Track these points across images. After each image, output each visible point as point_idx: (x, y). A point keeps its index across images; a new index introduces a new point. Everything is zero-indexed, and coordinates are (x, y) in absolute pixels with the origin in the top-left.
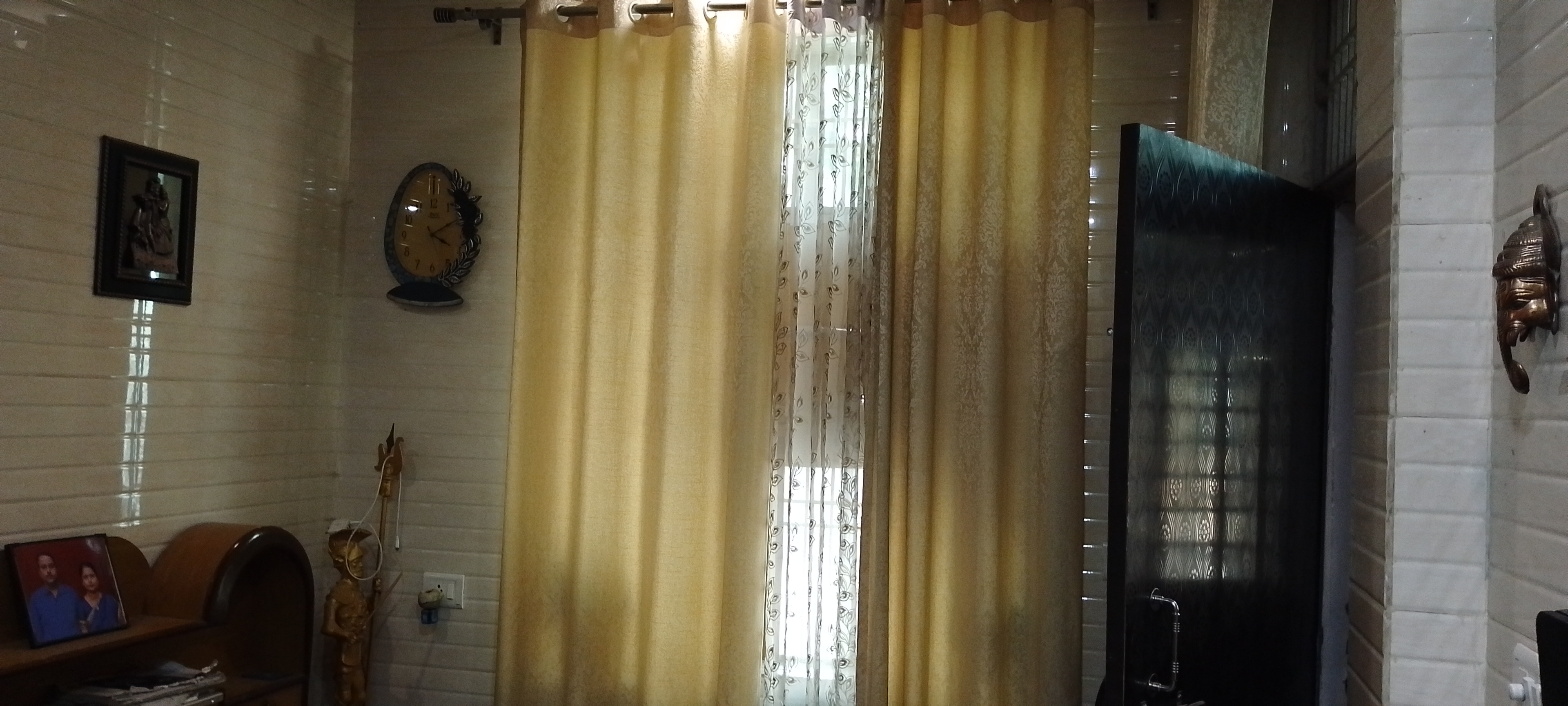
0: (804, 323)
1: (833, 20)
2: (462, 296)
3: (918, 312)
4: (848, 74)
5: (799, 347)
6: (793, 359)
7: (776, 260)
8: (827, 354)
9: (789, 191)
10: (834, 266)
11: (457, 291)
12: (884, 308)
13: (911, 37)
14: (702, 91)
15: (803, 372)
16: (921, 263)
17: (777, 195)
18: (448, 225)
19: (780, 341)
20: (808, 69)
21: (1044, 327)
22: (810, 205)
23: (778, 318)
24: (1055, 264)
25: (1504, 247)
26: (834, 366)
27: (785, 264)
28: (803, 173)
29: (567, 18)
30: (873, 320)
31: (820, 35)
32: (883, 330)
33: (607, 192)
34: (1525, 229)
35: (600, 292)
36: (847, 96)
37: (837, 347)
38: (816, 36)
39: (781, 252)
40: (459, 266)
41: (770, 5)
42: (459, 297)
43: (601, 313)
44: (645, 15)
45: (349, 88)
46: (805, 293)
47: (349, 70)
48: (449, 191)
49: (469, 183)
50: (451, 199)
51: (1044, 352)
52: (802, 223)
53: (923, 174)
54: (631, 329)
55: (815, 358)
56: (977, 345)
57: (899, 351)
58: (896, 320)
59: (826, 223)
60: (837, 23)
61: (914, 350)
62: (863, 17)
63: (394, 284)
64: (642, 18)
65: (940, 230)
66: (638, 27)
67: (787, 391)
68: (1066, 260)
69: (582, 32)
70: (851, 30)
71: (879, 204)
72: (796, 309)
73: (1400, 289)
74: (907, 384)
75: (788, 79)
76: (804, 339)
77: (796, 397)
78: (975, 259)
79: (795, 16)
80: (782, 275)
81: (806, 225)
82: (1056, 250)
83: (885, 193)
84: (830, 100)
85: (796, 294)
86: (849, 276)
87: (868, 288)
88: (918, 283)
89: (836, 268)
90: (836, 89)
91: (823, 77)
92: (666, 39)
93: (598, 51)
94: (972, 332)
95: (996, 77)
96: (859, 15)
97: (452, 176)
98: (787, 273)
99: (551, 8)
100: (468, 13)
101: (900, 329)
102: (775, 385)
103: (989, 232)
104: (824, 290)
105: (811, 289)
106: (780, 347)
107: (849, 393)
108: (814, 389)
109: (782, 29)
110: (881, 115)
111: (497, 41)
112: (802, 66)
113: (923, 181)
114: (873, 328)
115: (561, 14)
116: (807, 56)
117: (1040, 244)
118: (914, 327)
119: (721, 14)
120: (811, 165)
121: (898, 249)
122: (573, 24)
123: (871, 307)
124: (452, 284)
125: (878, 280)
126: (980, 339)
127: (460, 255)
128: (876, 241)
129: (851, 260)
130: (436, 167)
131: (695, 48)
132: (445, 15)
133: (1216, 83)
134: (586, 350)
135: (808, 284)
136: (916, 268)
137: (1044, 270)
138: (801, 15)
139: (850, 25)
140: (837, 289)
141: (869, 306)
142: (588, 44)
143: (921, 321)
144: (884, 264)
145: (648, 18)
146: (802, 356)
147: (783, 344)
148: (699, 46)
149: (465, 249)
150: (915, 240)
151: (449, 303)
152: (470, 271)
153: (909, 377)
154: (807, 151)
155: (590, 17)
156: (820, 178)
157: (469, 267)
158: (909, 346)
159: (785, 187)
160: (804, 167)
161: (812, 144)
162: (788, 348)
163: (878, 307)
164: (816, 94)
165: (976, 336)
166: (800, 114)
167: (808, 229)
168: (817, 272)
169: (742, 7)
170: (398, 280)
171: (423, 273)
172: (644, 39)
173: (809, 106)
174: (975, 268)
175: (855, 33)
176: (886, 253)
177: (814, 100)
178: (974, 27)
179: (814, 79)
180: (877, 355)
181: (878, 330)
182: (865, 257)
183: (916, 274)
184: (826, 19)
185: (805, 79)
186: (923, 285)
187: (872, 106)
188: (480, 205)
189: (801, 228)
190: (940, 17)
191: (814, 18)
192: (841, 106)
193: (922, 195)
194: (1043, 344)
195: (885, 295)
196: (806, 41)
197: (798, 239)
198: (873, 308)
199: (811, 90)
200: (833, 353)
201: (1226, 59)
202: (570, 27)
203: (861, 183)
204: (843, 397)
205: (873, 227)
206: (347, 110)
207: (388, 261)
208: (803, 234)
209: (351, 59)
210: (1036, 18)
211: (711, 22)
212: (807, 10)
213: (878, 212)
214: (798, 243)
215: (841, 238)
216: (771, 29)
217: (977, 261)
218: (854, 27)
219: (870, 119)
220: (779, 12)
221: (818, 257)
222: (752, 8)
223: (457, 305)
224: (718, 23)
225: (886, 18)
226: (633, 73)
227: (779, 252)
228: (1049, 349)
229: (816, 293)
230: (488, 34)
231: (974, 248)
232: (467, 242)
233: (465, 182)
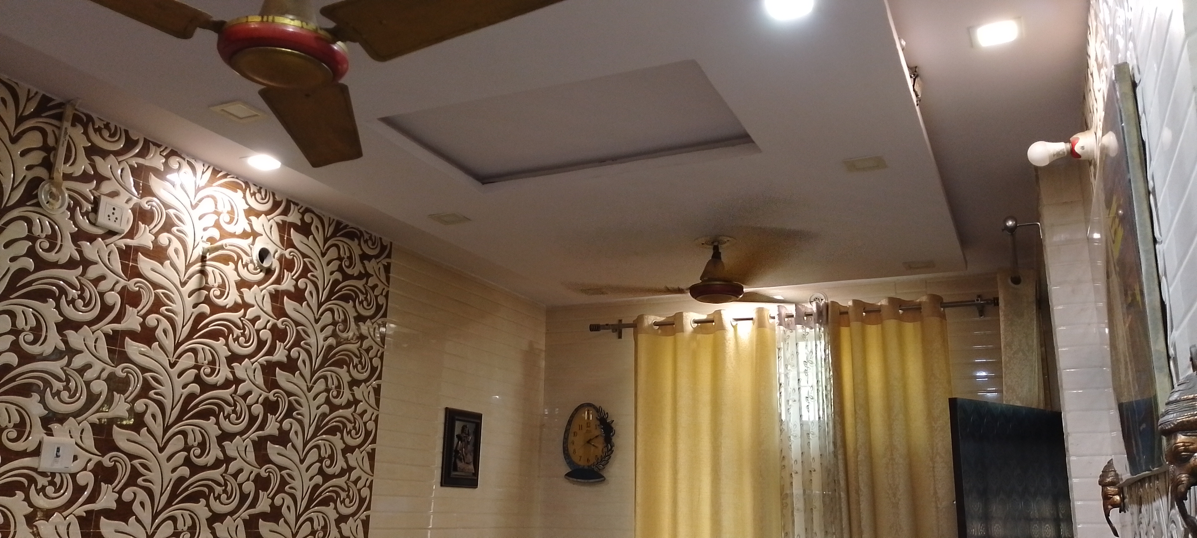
0: (797, 490)
1: (801, 326)
2: (604, 475)
3: (862, 485)
4: (812, 352)
5: (796, 504)
6: (793, 512)
7: (779, 455)
8: (812, 509)
9: (783, 418)
10: (812, 458)
11: (601, 473)
12: (842, 483)
13: (845, 332)
14: (732, 363)
15: (799, 519)
16: (861, 457)
17: (777, 418)
18: (597, 437)
19: (784, 501)
20: (789, 350)
21: (936, 493)
22: (795, 423)
23: (782, 488)
24: (938, 457)
25: (1102, 472)
26: (817, 516)
27: (784, 457)
28: (790, 405)
29: (658, 327)
30: (837, 489)
31: (794, 331)
32: (843, 495)
33: (684, 419)
34: (1109, 464)
35: (683, 474)
36: (812, 363)
37: (817, 504)
38: (792, 332)
39: (782, 451)
40: (603, 460)
41: (766, 318)
42: (603, 477)
43: (683, 486)
44: (699, 324)
45: (543, 364)
46: (797, 473)
47: (543, 355)
48: (597, 418)
49: (607, 413)
50: (598, 423)
51: (937, 508)
52: (792, 433)
53: (858, 408)
54: (699, 495)
55: (805, 511)
56: (898, 503)
57: (853, 506)
58: (850, 489)
59: (805, 435)
60: (803, 327)
61: (861, 506)
62: (817, 324)
63: (569, 470)
64: (698, 326)
65: (870, 437)
66: (695, 331)
67: (790, 530)
68: (943, 455)
69: (666, 334)
70: (811, 328)
71: (834, 423)
72: (792, 483)
73: (1073, 486)
74: (860, 526)
75: (779, 358)
76: (798, 500)
77: (796, 534)
78: (892, 454)
79: (780, 324)
80: (783, 464)
81: (794, 435)
82: (937, 450)
83: (837, 418)
84: (802, 368)
85: (791, 474)
86: (821, 464)
87: (832, 470)
88: (860, 468)
89: (813, 458)
90: (805, 362)
91: (797, 355)
92: (712, 335)
93: (675, 342)
94: (895, 495)
95: (894, 354)
96: (815, 323)
97: (598, 410)
98: (786, 462)
99: (650, 323)
100: (607, 326)
101: (853, 494)
102: (784, 527)
103: (898, 439)
104: (807, 472)
105: (800, 471)
106: (785, 505)
107: (827, 532)
108: (806, 529)
109: (774, 330)
110: (831, 373)
111: (620, 337)
112: (786, 349)
113: (858, 411)
114: (837, 494)
115: (655, 325)
116: (788, 343)
117: (929, 444)
118: (861, 493)
119: (739, 322)
120: (795, 401)
121: (848, 448)
122: (661, 329)
123: (835, 481)
124: (599, 469)
125: (838, 466)
126: (899, 500)
127: (603, 453)
128: (835, 444)
129: (821, 455)
130: (590, 405)
131: (727, 342)
132: (595, 328)
133: (1008, 365)
134: (675, 507)
135: (798, 467)
136: (859, 459)
137: (932, 459)
138: (783, 324)
139: (810, 325)
140: (815, 471)
141: (834, 481)
142: (669, 340)
143: (864, 490)
144: (840, 457)
145: (700, 325)
146: (798, 510)
147: (786, 503)
148: (729, 340)
149: (605, 450)
150: (856, 444)
151: (598, 480)
152: (608, 462)
153: (860, 522)
154: (792, 394)
155: (671, 326)
156: (800, 409)
157: (608, 460)
158: (858, 503)
159: (781, 414)
160: (791, 402)
161: (794, 389)
162: (789, 506)
163: (839, 481)
164: (795, 362)
165: (896, 498)
166: (786, 375)
167: (796, 436)
168: (802, 462)
169: (752, 319)
170: (571, 468)
171: (582, 463)
172: (699, 336)
173: (791, 369)
174: (892, 459)
175: (813, 330)
176: (840, 452)
177: (793, 366)
178: (880, 326)
179: (793, 355)
180: (840, 508)
181: (840, 495)
182: (829, 453)
183: (859, 463)
184: (797, 325)
185: (788, 355)
186: (863, 470)
187: (826, 370)
188: (613, 425)
189: (791, 436)
190: (859, 323)
191: (791, 323)
192: (809, 369)
193: (858, 419)
194: (936, 502)
195: (842, 475)
196: (787, 335)
197: (790, 443)
198: (836, 482)
199: (792, 360)
200: (815, 508)
201: (1012, 352)
202: (660, 331)
203: (824, 411)
204: (823, 533)
205: (833, 436)
206: (542, 376)
207: (565, 457)
208: (793, 439)
209: (544, 348)
210: (914, 320)
211: (735, 327)
212: (786, 319)
213: (834, 427)
214: (791, 446)
215: (814, 442)
216: (768, 330)
217: (893, 455)
218: (813, 327)
219: (826, 377)
220: (771, 321)
221: (802, 453)
222: (757, 320)
223: (601, 481)
224: (738, 327)
225: (830, 324)
226: (695, 356)
227: (780, 450)
228: (939, 506)
229: (803, 473)
230: (615, 334)
231: (891, 447)
232: (607, 446)
233: (605, 413)
